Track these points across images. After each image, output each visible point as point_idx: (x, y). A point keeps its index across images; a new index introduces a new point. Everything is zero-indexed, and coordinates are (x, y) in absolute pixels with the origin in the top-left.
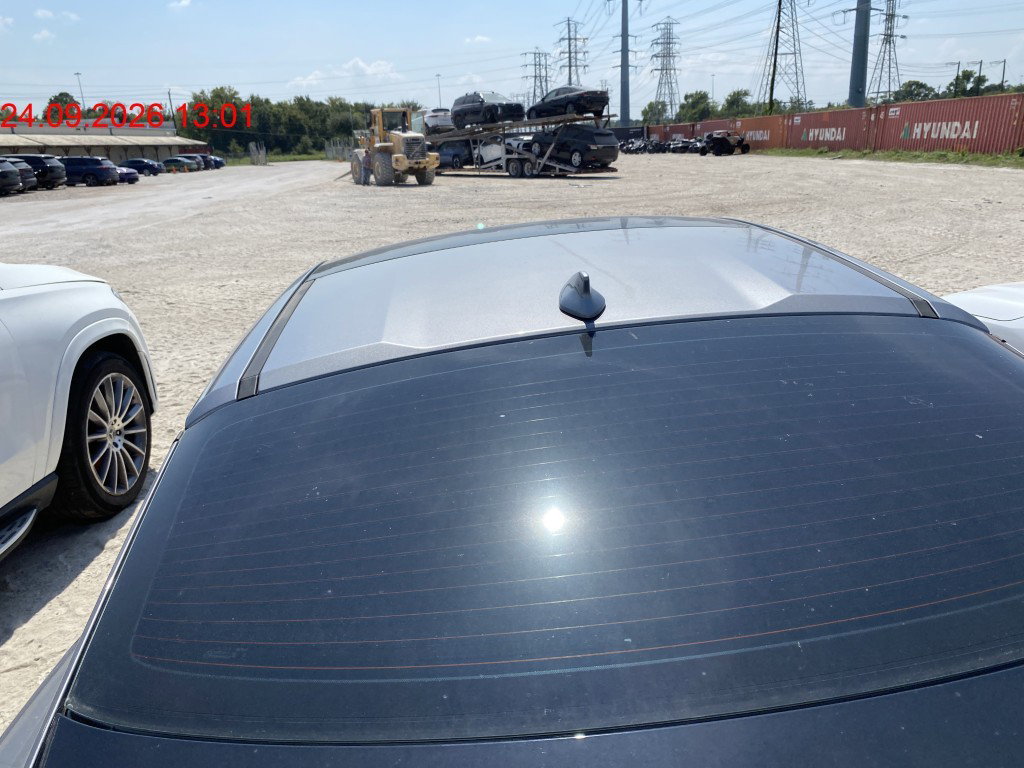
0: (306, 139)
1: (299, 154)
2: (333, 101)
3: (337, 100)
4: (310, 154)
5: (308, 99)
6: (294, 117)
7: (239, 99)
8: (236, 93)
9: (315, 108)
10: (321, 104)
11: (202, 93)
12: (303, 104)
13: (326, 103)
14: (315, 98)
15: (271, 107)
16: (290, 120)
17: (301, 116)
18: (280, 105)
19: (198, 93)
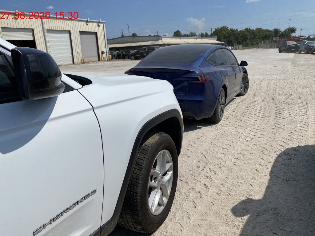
2: (257, 29)
8: (228, 28)
9: (252, 32)
11: (218, 28)
12: (248, 30)
13: (255, 30)
15: (238, 32)
16: (244, 36)
17: (247, 34)
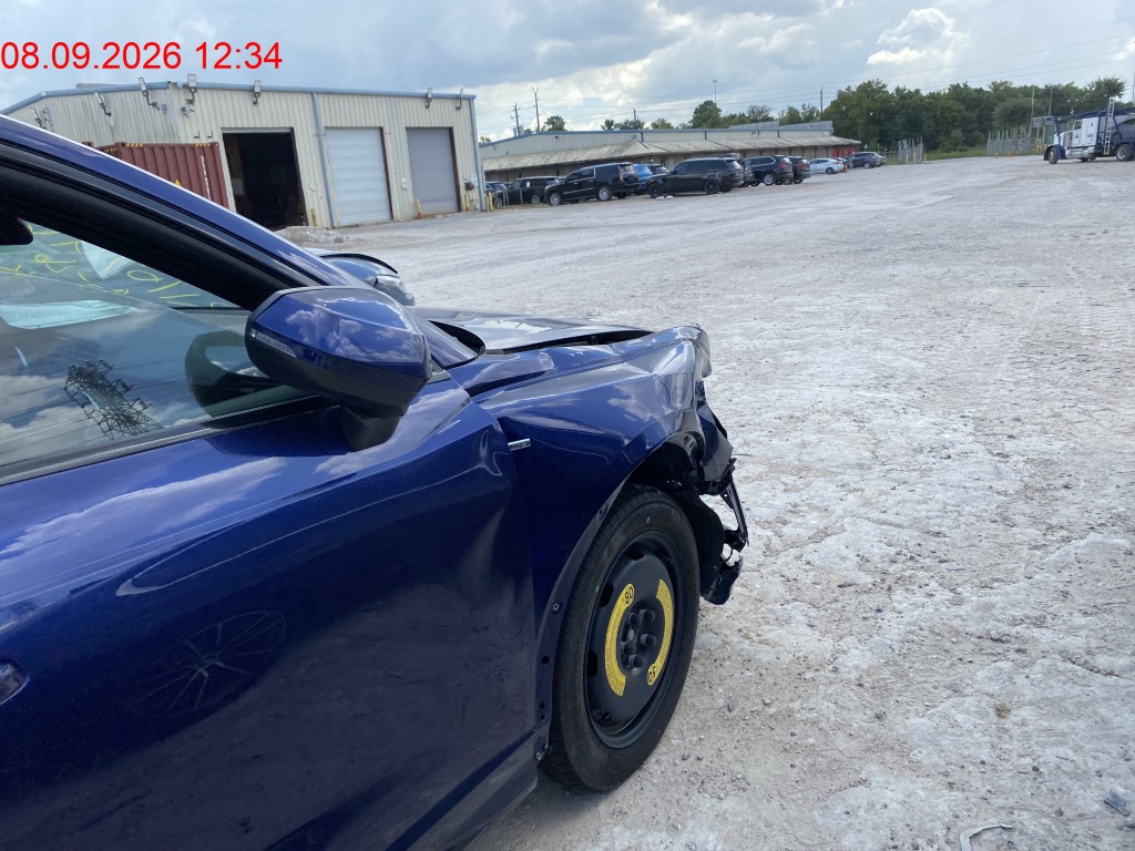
0: (957, 133)
1: (948, 151)
2: (996, 86)
3: (1002, 84)
4: (961, 151)
5: (966, 86)
6: (948, 108)
7: (887, 92)
8: (884, 86)
9: (975, 95)
10: (981, 90)
12: (959, 93)
13: (986, 89)
14: (973, 85)
15: (922, 99)
16: (942, 113)
17: (956, 106)
18: (932, 96)
19: (844, 90)
